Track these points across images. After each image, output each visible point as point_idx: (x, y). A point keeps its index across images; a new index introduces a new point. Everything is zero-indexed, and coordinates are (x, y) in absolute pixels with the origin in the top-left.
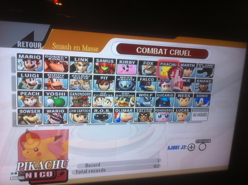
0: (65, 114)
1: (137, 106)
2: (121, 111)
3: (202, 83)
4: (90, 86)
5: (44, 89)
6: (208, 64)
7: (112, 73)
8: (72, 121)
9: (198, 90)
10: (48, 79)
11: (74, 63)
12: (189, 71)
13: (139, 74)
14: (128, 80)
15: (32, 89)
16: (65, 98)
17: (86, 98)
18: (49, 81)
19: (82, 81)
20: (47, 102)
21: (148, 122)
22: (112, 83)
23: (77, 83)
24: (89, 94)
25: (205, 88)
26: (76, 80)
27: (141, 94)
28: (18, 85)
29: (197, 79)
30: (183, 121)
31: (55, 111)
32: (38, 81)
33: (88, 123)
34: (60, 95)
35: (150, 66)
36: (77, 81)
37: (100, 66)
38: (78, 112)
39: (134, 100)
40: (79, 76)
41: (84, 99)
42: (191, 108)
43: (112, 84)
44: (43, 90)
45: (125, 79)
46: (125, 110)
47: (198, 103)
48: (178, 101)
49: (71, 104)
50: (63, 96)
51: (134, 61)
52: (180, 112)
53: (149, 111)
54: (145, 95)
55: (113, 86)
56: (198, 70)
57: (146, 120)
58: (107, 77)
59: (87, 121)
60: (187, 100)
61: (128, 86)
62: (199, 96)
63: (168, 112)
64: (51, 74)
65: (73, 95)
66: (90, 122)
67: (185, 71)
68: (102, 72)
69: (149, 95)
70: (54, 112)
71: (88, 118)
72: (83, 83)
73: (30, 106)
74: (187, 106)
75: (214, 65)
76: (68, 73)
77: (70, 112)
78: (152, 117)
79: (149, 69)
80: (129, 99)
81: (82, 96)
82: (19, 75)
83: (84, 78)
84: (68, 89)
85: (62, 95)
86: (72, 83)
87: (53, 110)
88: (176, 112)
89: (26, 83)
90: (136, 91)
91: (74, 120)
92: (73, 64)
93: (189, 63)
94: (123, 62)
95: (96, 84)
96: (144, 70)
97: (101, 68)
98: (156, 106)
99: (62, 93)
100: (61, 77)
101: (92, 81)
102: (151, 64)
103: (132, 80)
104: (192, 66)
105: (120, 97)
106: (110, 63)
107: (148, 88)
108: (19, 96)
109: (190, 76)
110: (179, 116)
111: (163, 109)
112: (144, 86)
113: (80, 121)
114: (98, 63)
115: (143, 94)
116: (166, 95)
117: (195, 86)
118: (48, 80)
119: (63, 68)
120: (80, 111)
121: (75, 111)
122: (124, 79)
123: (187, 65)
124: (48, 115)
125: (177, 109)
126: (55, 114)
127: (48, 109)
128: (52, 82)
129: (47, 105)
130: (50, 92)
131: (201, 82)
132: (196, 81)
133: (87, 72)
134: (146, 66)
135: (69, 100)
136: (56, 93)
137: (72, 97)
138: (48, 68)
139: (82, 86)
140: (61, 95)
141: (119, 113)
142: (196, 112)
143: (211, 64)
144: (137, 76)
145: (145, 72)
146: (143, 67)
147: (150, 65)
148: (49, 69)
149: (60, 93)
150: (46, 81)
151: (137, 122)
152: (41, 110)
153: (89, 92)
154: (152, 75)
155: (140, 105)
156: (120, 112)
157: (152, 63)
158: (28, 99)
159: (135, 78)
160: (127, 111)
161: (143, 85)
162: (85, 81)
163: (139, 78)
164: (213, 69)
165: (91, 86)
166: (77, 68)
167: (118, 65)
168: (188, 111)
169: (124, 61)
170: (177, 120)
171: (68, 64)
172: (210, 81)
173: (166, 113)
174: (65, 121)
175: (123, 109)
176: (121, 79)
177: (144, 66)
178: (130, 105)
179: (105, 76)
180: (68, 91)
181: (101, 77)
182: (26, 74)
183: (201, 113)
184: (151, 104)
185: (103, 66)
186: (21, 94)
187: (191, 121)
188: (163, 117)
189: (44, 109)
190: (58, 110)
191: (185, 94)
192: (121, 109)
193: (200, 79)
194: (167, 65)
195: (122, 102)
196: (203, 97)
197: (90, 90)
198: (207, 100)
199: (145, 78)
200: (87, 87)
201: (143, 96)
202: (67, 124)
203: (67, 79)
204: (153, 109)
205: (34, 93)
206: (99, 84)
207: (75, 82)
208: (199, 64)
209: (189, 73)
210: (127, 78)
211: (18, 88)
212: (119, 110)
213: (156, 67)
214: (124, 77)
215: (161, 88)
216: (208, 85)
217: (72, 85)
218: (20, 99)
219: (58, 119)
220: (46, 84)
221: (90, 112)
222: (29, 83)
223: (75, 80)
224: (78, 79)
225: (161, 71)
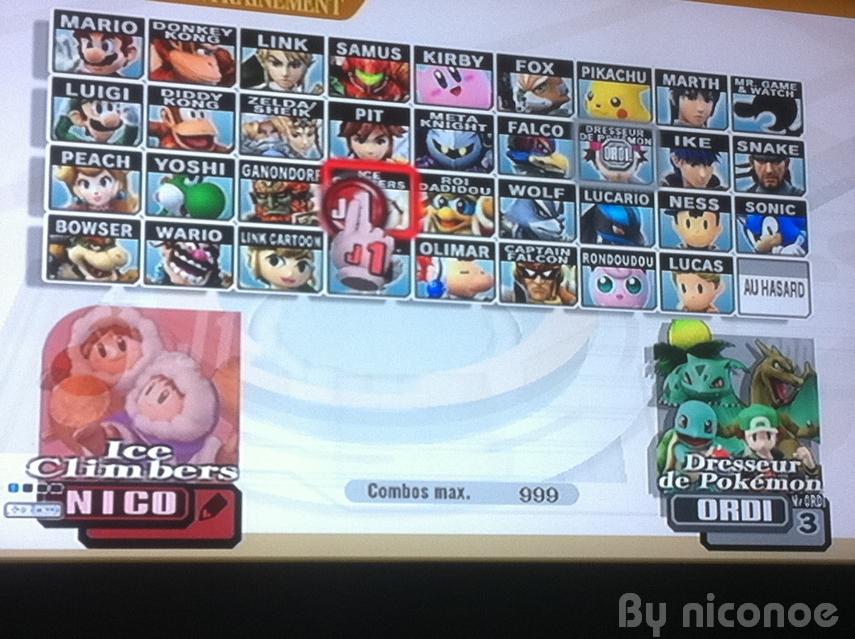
0: (224, 249)
1: (507, 234)
2: (441, 249)
3: (762, 153)
4: (317, 142)
5: (148, 146)
6: (771, 82)
7: (397, 98)
8: (250, 279)
9: (748, 183)
10: (160, 107)
11: (257, 55)
12: (700, 105)
13: (504, 106)
14: (461, 127)
15: (105, 143)
16: (223, 183)
17: (302, 187)
18: (167, 117)
19: (287, 121)
20: (157, 195)
21: (558, 305)
22: (399, 136)
23: (269, 129)
24: (314, 176)
25: (777, 178)
26: (265, 116)
27: (517, 187)
28: (55, 124)
29: (736, 139)
30: (705, 311)
31: (187, 235)
32: (126, 114)
33: (314, 291)
34: (205, 172)
35: (545, 78)
36: (269, 123)
37: (352, 68)
38: (273, 243)
39: (491, 209)
40: (275, 101)
41: (294, 192)
42: (731, 259)
43: (401, 140)
44: (143, 149)
45: (448, 123)
46: (458, 247)
47: (757, 237)
48: (671, 224)
49: (248, 209)
50: (218, 175)
51: (478, 55)
52: (687, 272)
53: (557, 257)
54: (534, 192)
55: (404, 149)
56: (735, 102)
57: (550, 297)
58: (379, 113)
59: (310, 282)
60: (709, 224)
61: (462, 151)
62: (755, 206)
63: (637, 267)
64: (174, 90)
65: (255, 173)
66: (321, 288)
67: (684, 102)
68: (358, 90)
69: (551, 192)
70: (184, 237)
71: (312, 269)
72: (289, 131)
73: (94, 208)
74: (713, 249)
75: (799, 86)
76: (236, 89)
77: (243, 241)
78: (573, 284)
79: (539, 87)
80: (473, 204)
81: (288, 180)
82: (59, 87)
83: (295, 111)
84: (236, 151)
85: (214, 172)
86: (250, 129)
87: (180, 230)
88: (669, 269)
89: (84, 117)
90: (495, 171)
91: (260, 276)
92: (254, 57)
93: (697, 75)
94: (435, 57)
95: (340, 135)
96: (522, 92)
97: (354, 76)
98: (582, 241)
99: (214, 164)
100: (208, 104)
101: (323, 123)
102: (545, 72)
103: (478, 128)
104: (711, 87)
105: (435, 193)
106: (389, 59)
107: (542, 163)
108: (55, 167)
109: (708, 126)
110: (684, 290)
111: (614, 253)
112: (524, 153)
113: (284, 280)
114: (343, 58)
115: (524, 188)
116: (618, 198)
117: (735, 166)
118: (164, 113)
119: (217, 69)
120: (280, 241)
121: (263, 238)
122: (445, 125)
123: (688, 83)
124: (162, 249)
125: (671, 259)
126: (188, 244)
127: (162, 225)
128: (178, 119)
129: (158, 208)
130: (171, 157)
131: (755, 152)
132: (735, 146)
133: (303, 88)
134: (526, 76)
135: (240, 192)
136: (190, 163)
137: (250, 181)
138: (162, 67)
139: (285, 141)
140: (209, 173)
141: (435, 260)
142: (755, 278)
143: (784, 83)
144: (496, 113)
145: (524, 99)
146: (517, 81)
147: (541, 74)
148: (168, 71)
149: (205, 164)
150: (155, 116)
151: (511, 302)
152: (136, 225)
153: (314, 168)
154: (553, 113)
155: (518, 230)
156: (439, 256)
157: (548, 68)
158: (89, 179)
159: (488, 120)
160: (466, 251)
161: (522, 151)
162: (297, 124)
163: (503, 122)
164: (797, 100)
165: (320, 144)
166: (268, 71)
167: (417, 70)
168: (721, 269)
169: (440, 54)
170: (680, 306)
171: (233, 58)
172: (791, 147)
173: (630, 273)
174: (226, 277)
175: (450, 242)
176: (435, 123)
177: (518, 75)
178: (475, 229)
179: (374, 108)
180: (236, 156)
181: (358, 110)
182: (83, 87)
183: (779, 282)
184: (562, 230)
185: (363, 70)
186: (64, 161)
187: (740, 313)
188: (619, 287)
189: (148, 224)
190: (198, 232)
191: (696, 196)
192: (441, 243)
193: (749, 140)
194: (608, 77)
195: (444, 213)
196: (773, 215)
197: (317, 160)
198: (794, 224)
199: (528, 122)
200: (305, 148)
201: (526, 196)
202: (233, 290)
203: (231, 113)
204: (574, 251)
205: (112, 157)
206: (353, 138)
207: (260, 124)
208: (737, 80)
209: (701, 112)
210: (457, 119)
211: (55, 136)
212: (436, 245)
213: (567, 81)
214: (445, 116)
215: (597, 168)
216: (787, 164)
217: (250, 137)
218: (60, 179)
219: (199, 266)
220: (156, 127)
221: (321, 248)
222: (95, 118)
223: (260, 118)
224: (273, 113)
225: (587, 99)
